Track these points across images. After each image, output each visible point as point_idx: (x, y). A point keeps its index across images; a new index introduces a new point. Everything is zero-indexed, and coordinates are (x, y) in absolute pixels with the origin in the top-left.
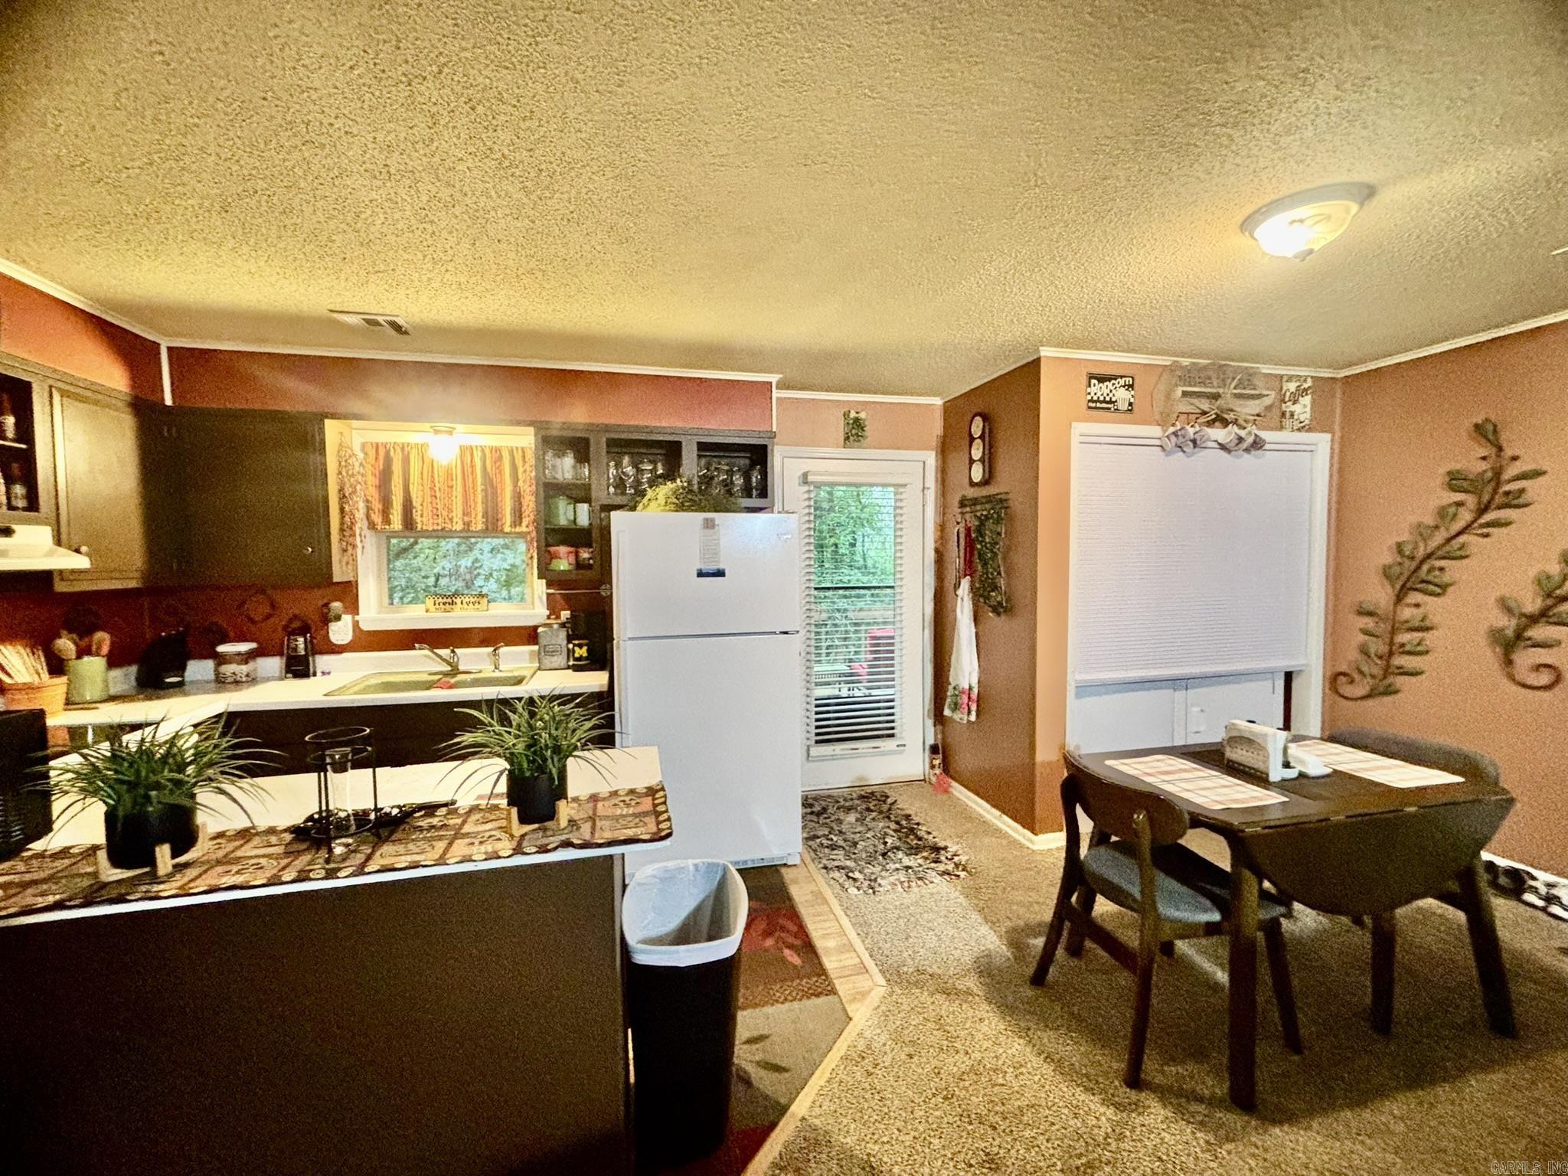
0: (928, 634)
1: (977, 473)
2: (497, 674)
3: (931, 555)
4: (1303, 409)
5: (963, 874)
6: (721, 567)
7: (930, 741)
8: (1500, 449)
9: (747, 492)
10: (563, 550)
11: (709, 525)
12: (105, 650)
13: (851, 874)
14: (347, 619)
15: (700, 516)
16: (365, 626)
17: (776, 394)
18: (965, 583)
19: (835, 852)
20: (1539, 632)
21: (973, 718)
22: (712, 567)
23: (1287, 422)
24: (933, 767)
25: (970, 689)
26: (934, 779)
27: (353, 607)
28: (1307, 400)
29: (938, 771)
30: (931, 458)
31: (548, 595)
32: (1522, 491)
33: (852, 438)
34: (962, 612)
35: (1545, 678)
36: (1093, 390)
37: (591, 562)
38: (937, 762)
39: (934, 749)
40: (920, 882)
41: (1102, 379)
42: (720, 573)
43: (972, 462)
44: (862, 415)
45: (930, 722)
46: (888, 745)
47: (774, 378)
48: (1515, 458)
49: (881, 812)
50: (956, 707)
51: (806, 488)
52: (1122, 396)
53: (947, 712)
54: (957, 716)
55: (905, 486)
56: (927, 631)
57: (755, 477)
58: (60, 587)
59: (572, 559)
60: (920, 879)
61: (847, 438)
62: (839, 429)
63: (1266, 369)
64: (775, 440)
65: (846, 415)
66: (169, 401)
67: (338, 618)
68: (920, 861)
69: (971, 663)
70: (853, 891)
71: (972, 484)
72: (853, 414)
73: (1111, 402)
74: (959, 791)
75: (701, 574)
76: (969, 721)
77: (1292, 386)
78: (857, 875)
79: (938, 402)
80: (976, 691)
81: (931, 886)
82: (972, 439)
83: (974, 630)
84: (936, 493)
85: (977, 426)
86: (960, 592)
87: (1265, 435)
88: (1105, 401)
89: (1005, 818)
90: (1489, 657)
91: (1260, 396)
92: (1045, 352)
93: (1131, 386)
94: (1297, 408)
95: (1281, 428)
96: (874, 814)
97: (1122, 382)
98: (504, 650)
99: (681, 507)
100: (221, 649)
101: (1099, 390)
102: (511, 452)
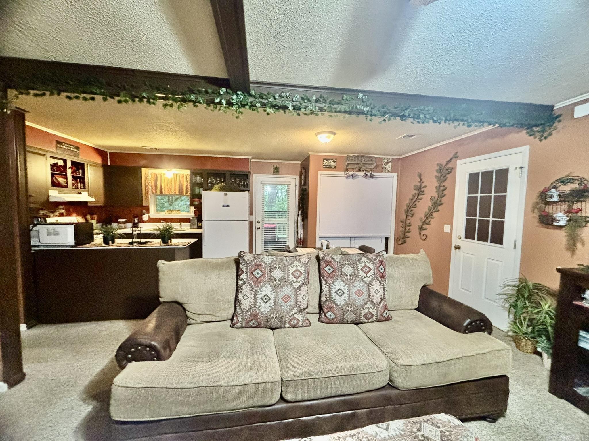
1: (303, 182)
2: (181, 229)
4: (389, 167)
8: (421, 180)
9: (243, 186)
10: (196, 199)
11: (226, 194)
12: (96, 219)
14: (147, 214)
15: (224, 193)
16: (151, 217)
17: (251, 161)
18: (300, 211)
20: (425, 226)
21: (301, 246)
22: (227, 204)
23: (384, 171)
25: (301, 238)
27: (148, 212)
28: (390, 164)
30: (298, 177)
31: (194, 211)
32: (424, 191)
35: (424, 237)
36: (324, 163)
41: (327, 160)
42: (228, 206)
43: (302, 180)
44: (278, 166)
47: (250, 158)
48: (424, 182)
50: (298, 243)
51: (262, 185)
52: (333, 164)
53: (297, 245)
55: (290, 185)
56: (296, 224)
57: (246, 182)
58: (89, 204)
59: (198, 202)
61: (274, 172)
62: (272, 170)
63: (376, 156)
64: (251, 173)
65: (274, 166)
66: (109, 164)
67: (144, 214)
69: (301, 232)
71: (302, 185)
72: (275, 166)
73: (329, 166)
75: (223, 206)
77: (385, 161)
79: (300, 162)
80: (302, 239)
82: (302, 174)
84: (299, 187)
85: (303, 171)
87: (375, 174)
88: (328, 166)
91: (373, 164)
92: (311, 153)
93: (336, 162)
94: (387, 167)
95: (382, 172)
97: (333, 161)
98: (183, 224)
99: (220, 190)
100: (119, 220)
101: (326, 163)
102: (186, 175)
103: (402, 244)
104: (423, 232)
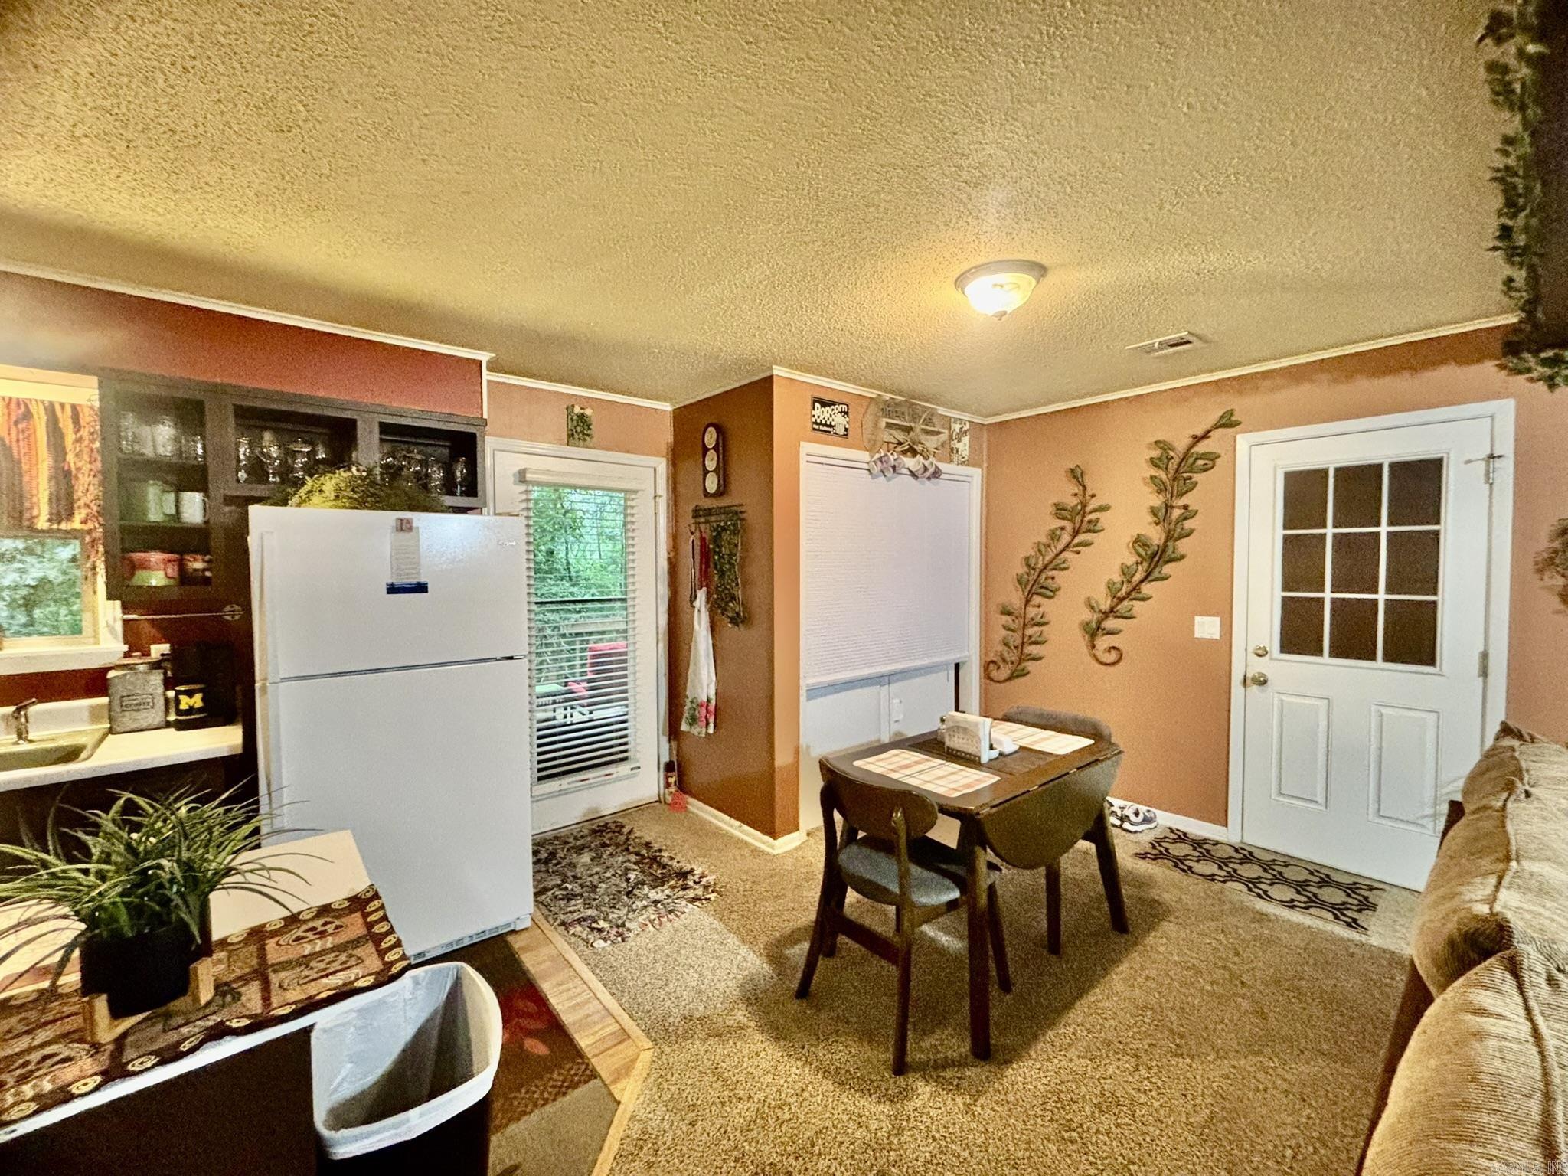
0: (663, 646)
1: (712, 484)
3: (664, 565)
4: (963, 446)
5: (712, 896)
6: (423, 580)
7: (665, 759)
8: (1085, 488)
9: (449, 488)
10: (155, 557)
11: (404, 527)
13: (594, 925)
15: (391, 517)
17: (486, 376)
18: (701, 595)
19: (573, 902)
20: (1110, 623)
21: (711, 730)
22: (408, 580)
23: (955, 457)
24: (668, 785)
25: (709, 701)
26: (669, 799)
28: (966, 439)
29: (673, 789)
30: (662, 465)
31: (126, 622)
32: (1098, 520)
33: (576, 436)
34: (699, 623)
35: (1112, 657)
36: (817, 412)
37: (208, 574)
38: (672, 780)
39: (669, 767)
40: (671, 917)
41: (825, 404)
42: (421, 588)
43: (706, 472)
44: (588, 412)
45: (664, 739)
46: (623, 769)
47: (484, 357)
48: (1093, 496)
49: (618, 845)
50: (693, 720)
51: (523, 488)
52: (840, 421)
53: (684, 727)
54: (695, 731)
55: (635, 492)
56: (661, 645)
57: (460, 472)
59: (173, 570)
60: (671, 912)
61: (571, 436)
62: (562, 426)
63: (942, 411)
64: (487, 428)
65: (570, 409)
68: (667, 892)
69: (709, 676)
70: (599, 944)
71: (706, 494)
72: (577, 410)
73: (831, 426)
74: (696, 807)
75: (392, 589)
76: (707, 733)
77: (957, 427)
78: (602, 924)
79: (668, 407)
80: (713, 702)
81: (683, 916)
82: (705, 450)
83: (711, 642)
84: (668, 501)
85: (711, 438)
86: (697, 603)
87: (942, 466)
88: (825, 425)
89: (745, 827)
90: (1081, 642)
91: (939, 433)
92: (778, 371)
93: (846, 413)
94: (960, 446)
95: (951, 461)
96: (610, 849)
97: (839, 408)
98: (37, 709)
99: (360, 504)
101: (823, 414)
103: (1009, 679)
104: (1103, 642)
